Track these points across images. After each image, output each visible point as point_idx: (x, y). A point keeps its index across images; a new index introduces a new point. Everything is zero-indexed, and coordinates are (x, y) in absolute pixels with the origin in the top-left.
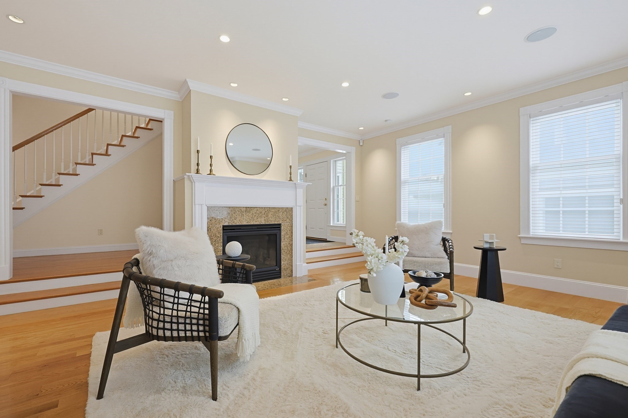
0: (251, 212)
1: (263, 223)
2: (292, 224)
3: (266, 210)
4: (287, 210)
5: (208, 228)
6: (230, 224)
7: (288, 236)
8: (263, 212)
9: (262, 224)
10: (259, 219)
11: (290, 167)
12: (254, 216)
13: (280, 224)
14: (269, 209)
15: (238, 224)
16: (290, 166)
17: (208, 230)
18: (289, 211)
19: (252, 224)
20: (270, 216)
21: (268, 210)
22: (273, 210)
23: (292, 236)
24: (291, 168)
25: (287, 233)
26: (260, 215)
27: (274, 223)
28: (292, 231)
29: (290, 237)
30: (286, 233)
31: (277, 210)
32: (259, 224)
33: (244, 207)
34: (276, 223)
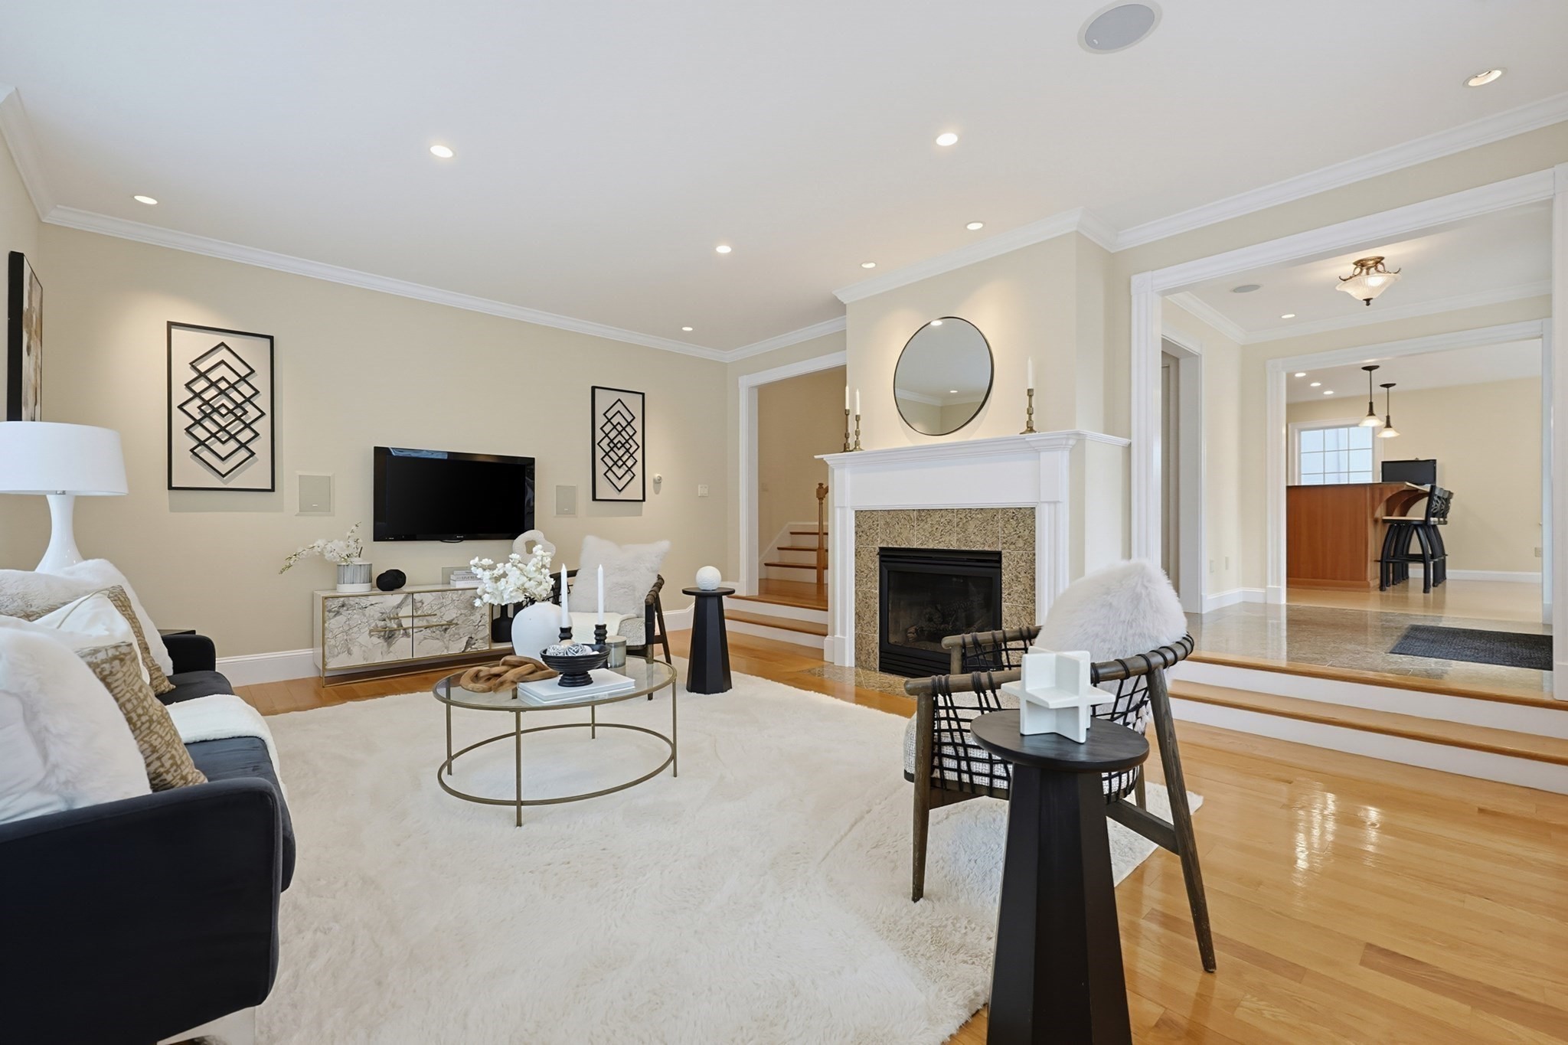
0: (928, 519)
1: (955, 546)
2: (1034, 555)
3: (962, 516)
4: (1020, 516)
5: (856, 550)
6: (890, 546)
7: (1020, 588)
8: (956, 520)
9: (951, 548)
10: (947, 538)
11: (1030, 393)
12: (934, 529)
13: (999, 554)
14: (968, 514)
15: (903, 546)
16: (1029, 390)
17: (856, 555)
18: (1023, 518)
19: (931, 547)
20: (971, 528)
21: (966, 515)
22: (979, 516)
23: (1033, 588)
24: (1030, 396)
25: (1017, 577)
26: (948, 528)
27: (981, 549)
28: (1034, 573)
29: (1029, 590)
30: (1015, 579)
31: (989, 515)
32: (945, 548)
33: (914, 510)
34: (987, 548)
